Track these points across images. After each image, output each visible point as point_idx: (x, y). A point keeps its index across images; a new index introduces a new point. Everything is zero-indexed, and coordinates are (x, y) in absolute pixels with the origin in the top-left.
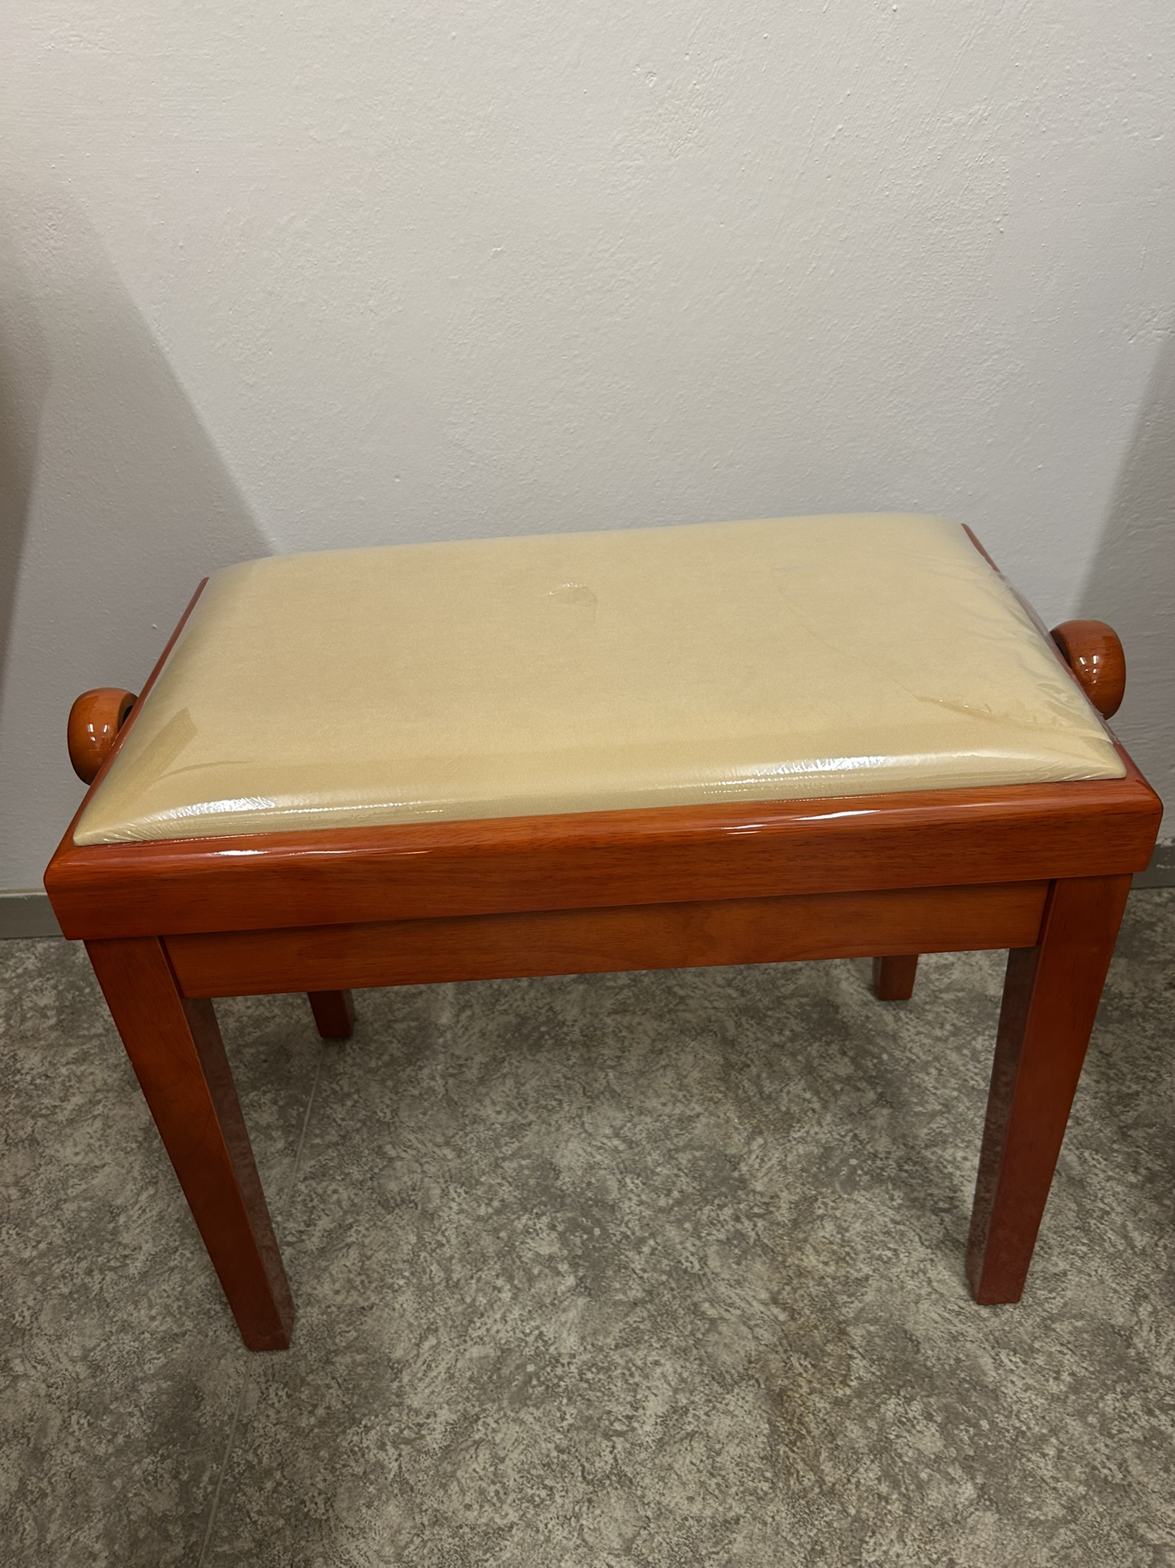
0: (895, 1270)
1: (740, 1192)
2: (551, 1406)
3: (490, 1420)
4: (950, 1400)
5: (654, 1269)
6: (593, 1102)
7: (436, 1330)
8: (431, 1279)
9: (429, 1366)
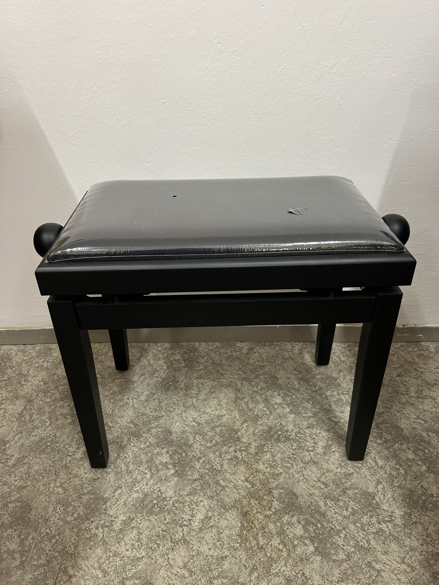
0: (291, 471)
1: (237, 442)
2: (161, 515)
3: (138, 520)
4: (307, 516)
5: (204, 468)
6: (186, 409)
7: (121, 488)
8: (121, 469)
9: (117, 500)
